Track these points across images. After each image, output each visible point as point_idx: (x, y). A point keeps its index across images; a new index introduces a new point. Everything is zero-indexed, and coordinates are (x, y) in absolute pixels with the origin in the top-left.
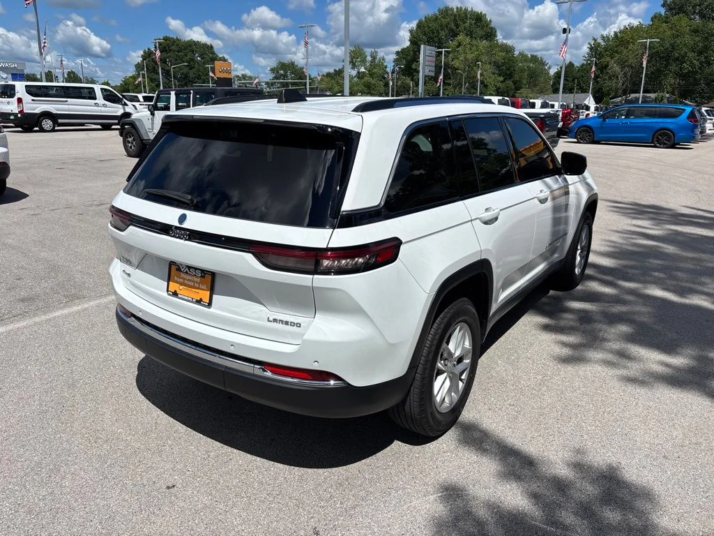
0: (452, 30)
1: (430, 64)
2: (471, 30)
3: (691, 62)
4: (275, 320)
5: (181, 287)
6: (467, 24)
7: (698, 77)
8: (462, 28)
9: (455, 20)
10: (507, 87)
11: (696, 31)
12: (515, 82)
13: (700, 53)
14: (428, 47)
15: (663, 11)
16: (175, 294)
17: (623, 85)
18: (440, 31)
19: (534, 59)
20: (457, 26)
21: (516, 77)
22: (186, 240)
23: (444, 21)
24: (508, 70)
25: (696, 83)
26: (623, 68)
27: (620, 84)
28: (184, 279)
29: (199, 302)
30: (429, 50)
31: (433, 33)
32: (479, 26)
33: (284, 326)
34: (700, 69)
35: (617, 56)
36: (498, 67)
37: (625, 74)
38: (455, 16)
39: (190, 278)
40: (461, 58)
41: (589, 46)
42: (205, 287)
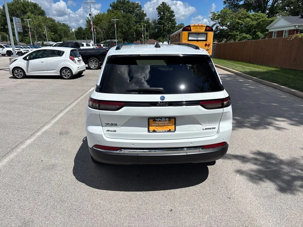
0: (22, 11)
1: (19, 26)
2: (33, 10)
3: (125, 28)
4: (206, 129)
5: (157, 128)
6: (30, 8)
7: (128, 33)
8: (28, 9)
9: (23, 6)
10: (56, 37)
11: (124, 17)
12: (59, 35)
13: (127, 25)
14: (16, 18)
15: (111, 8)
16: (154, 131)
17: (103, 36)
18: (17, 11)
19: (64, 25)
20: (25, 9)
21: (59, 33)
22: (167, 106)
23: (18, 6)
24: (54, 29)
25: (128, 36)
26: (102, 30)
27: (102, 36)
28: (158, 124)
29: (169, 131)
30: (18, 20)
31: (13, 11)
32: (36, 10)
33: (209, 130)
34: (128, 30)
35: (99, 25)
36: (50, 28)
37: (103, 32)
38: (23, 4)
39: (162, 122)
40: (31, 24)
41: (86, 21)
42: (171, 124)
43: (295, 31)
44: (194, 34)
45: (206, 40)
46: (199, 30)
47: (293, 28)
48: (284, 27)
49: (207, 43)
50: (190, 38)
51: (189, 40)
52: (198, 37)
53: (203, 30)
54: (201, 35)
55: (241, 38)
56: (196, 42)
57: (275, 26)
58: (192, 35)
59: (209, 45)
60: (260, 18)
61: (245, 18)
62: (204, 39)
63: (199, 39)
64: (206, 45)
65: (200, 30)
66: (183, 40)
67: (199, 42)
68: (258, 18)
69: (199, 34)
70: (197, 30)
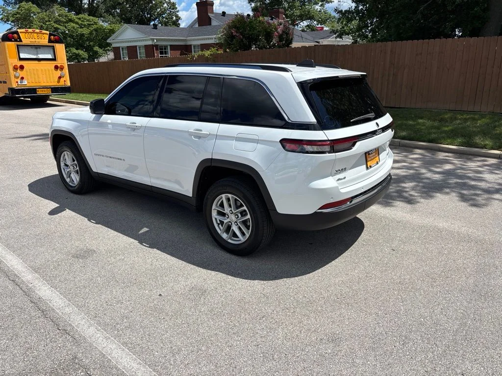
16: (370, 167)
28: (371, 157)
29: (377, 163)
39: (373, 155)
43: (155, 48)
44: (29, 48)
45: (54, 59)
46: (37, 40)
47: (150, 43)
48: (134, 41)
49: (58, 63)
50: (22, 56)
51: (21, 59)
52: (37, 54)
53: (45, 40)
54: (42, 49)
55: (71, 56)
56: (37, 62)
57: (120, 38)
58: (26, 49)
59: (62, 68)
60: (93, 24)
61: (67, 22)
62: (50, 56)
63: (41, 56)
64: (56, 67)
65: (40, 40)
66: (8, 58)
67: (42, 62)
68: (88, 24)
69: (40, 48)
70: (34, 40)
